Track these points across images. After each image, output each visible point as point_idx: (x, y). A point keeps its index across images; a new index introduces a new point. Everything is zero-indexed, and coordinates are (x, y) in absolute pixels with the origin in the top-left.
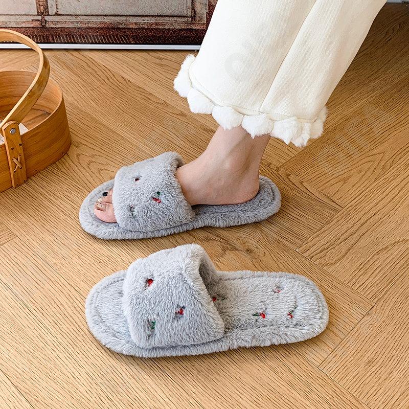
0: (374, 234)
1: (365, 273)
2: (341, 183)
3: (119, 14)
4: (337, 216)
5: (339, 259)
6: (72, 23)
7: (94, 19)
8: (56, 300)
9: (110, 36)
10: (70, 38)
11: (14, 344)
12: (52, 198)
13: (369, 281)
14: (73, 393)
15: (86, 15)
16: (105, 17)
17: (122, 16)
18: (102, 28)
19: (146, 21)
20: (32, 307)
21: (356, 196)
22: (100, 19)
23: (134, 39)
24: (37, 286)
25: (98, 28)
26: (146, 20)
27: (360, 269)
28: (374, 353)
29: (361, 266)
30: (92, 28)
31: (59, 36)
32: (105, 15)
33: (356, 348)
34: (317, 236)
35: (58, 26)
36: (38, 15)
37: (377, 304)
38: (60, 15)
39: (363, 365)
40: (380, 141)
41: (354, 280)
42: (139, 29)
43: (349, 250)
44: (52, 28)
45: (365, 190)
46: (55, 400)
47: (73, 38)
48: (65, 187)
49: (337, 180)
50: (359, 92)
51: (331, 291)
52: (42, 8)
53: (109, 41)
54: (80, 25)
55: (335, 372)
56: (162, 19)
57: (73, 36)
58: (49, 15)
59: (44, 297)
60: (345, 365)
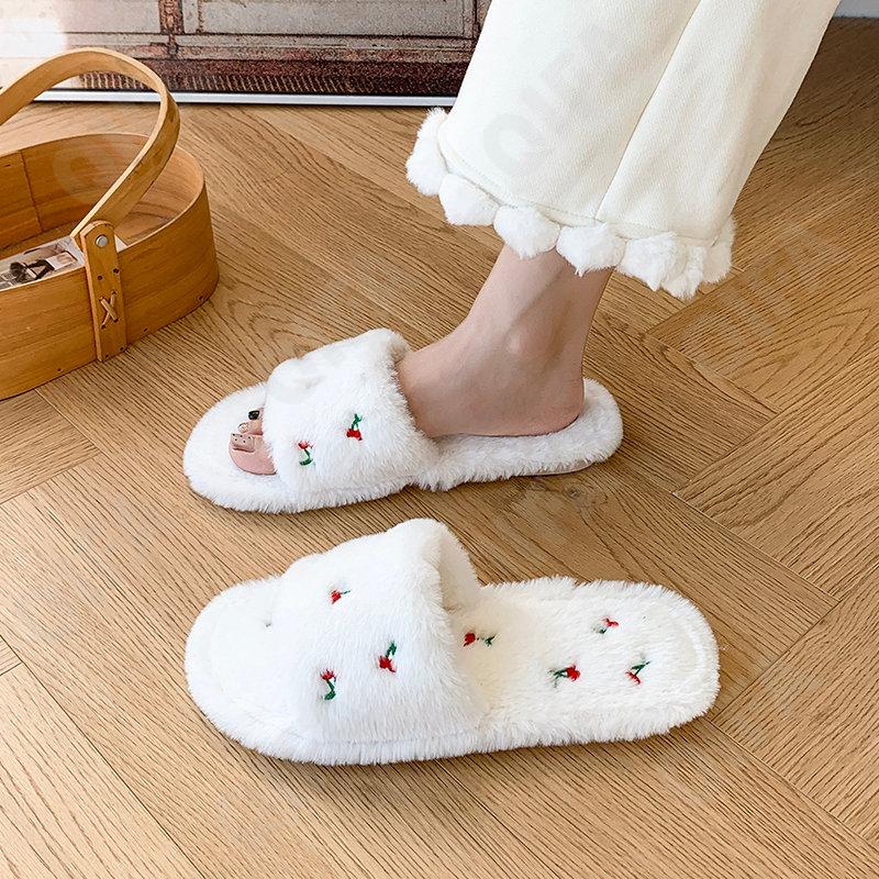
0: (841, 467)
1: (820, 541)
2: (775, 366)
3: (326, 32)
4: (763, 430)
5: (766, 514)
6: (231, 49)
7: (275, 43)
8: (174, 574)
9: (305, 78)
10: (225, 81)
11: (85, 653)
12: (176, 384)
13: (826, 558)
14: (200, 750)
15: (258, 35)
16: (297, 39)
17: (331, 36)
18: (291, 62)
19: (379, 48)
20: (125, 586)
21: (805, 392)
22: (287, 43)
23: (353, 84)
24: (139, 547)
25: (282, 61)
26: (381, 45)
27: (810, 534)
28: (832, 698)
29: (813, 528)
30: (271, 61)
31: (203, 78)
32: (298, 35)
33: (793, 688)
34: (721, 468)
35: (201, 57)
36: (162, 33)
37: (842, 604)
38: (206, 34)
39: (806, 721)
40: (861, 285)
41: (795, 555)
42: (365, 63)
43: (786, 496)
44: (190, 60)
45: (825, 381)
46: (164, 763)
47: (231, 80)
48: (203, 362)
49: (767, 359)
50: (822, 190)
51: (745, 574)
52: (170, 19)
53: (304, 88)
54: (245, 55)
55: (747, 731)
56: (412, 42)
57: (230, 77)
58: (183, 33)
59: (151, 567)
60: (768, 720)
